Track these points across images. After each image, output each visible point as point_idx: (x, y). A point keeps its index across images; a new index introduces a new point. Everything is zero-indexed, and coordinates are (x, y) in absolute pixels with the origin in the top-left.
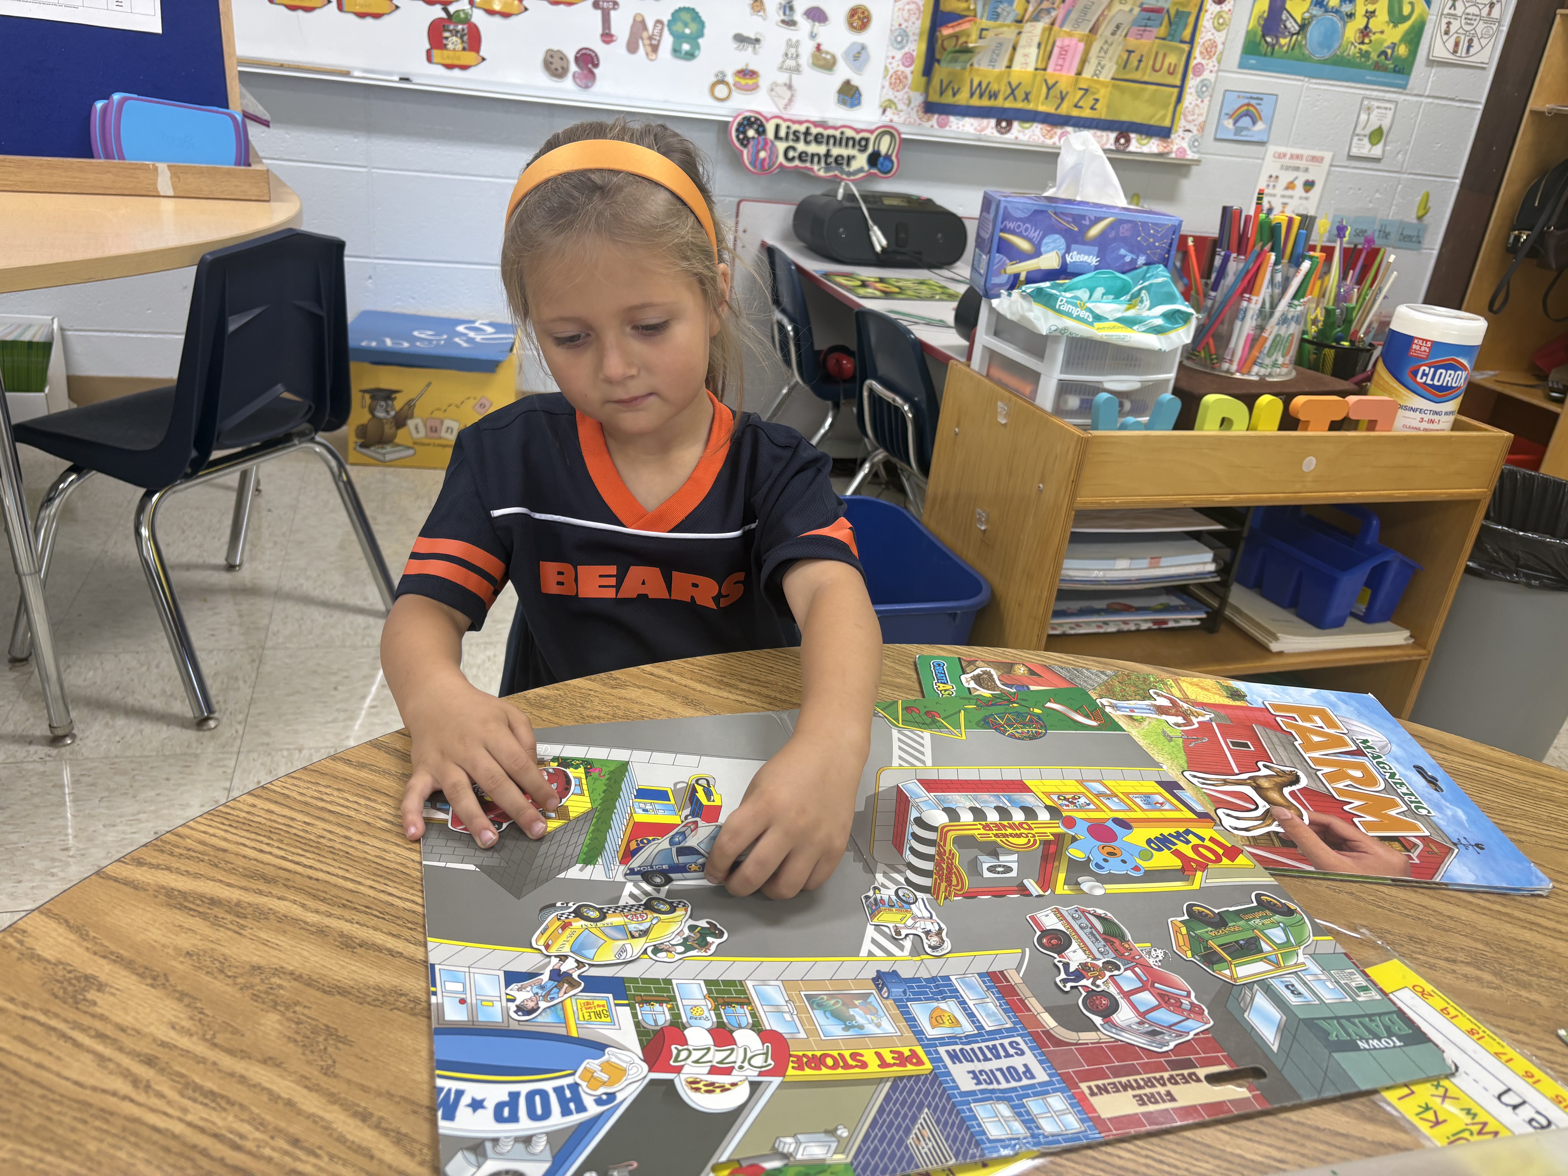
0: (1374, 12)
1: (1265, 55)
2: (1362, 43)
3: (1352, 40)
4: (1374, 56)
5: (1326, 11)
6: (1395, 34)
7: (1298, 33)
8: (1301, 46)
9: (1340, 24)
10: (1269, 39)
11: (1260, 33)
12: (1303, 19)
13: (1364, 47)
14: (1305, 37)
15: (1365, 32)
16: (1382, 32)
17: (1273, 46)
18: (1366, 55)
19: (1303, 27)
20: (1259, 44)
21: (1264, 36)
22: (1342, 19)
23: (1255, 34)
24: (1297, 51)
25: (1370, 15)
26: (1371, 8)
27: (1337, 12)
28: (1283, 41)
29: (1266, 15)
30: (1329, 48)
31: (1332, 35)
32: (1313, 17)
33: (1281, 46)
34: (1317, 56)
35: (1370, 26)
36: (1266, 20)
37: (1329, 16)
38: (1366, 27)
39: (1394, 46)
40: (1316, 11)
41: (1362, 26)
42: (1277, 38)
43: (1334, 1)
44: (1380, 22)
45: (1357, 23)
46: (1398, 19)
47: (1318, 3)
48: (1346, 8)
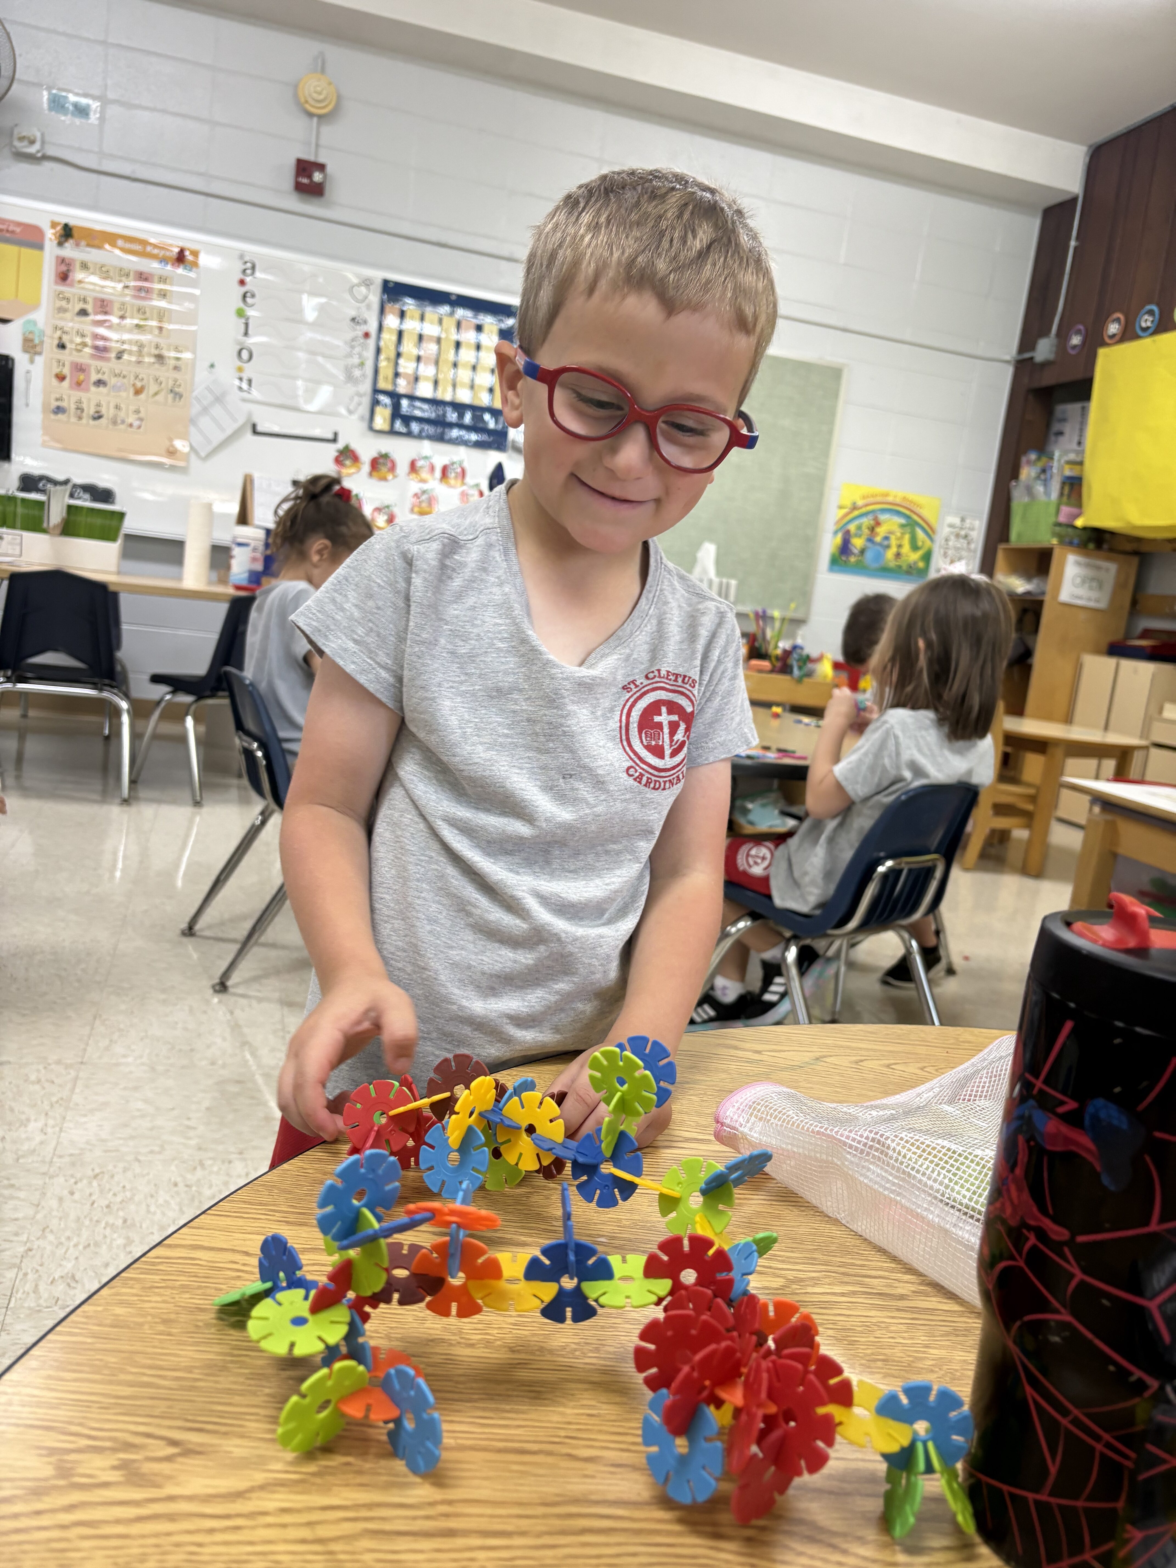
0: (902, 545)
1: (843, 566)
3: (891, 559)
4: (904, 567)
5: (874, 544)
7: (859, 555)
8: (862, 561)
9: (883, 551)
10: (844, 558)
11: (838, 555)
12: (863, 548)
13: (897, 562)
14: (865, 557)
15: (899, 555)
17: (847, 561)
18: (900, 567)
19: (863, 552)
20: (839, 561)
21: (841, 556)
22: (884, 548)
23: (836, 556)
24: (860, 564)
25: (900, 546)
26: (900, 542)
27: (881, 545)
28: (852, 559)
29: (841, 546)
30: (878, 562)
31: (879, 556)
32: (867, 547)
33: (851, 562)
34: (872, 567)
35: (902, 552)
36: (841, 549)
37: (877, 546)
38: (900, 552)
39: (915, 563)
40: (869, 544)
41: (897, 552)
42: (849, 557)
43: (878, 539)
44: (906, 549)
45: (894, 550)
46: (915, 547)
47: (870, 540)
48: (886, 543)
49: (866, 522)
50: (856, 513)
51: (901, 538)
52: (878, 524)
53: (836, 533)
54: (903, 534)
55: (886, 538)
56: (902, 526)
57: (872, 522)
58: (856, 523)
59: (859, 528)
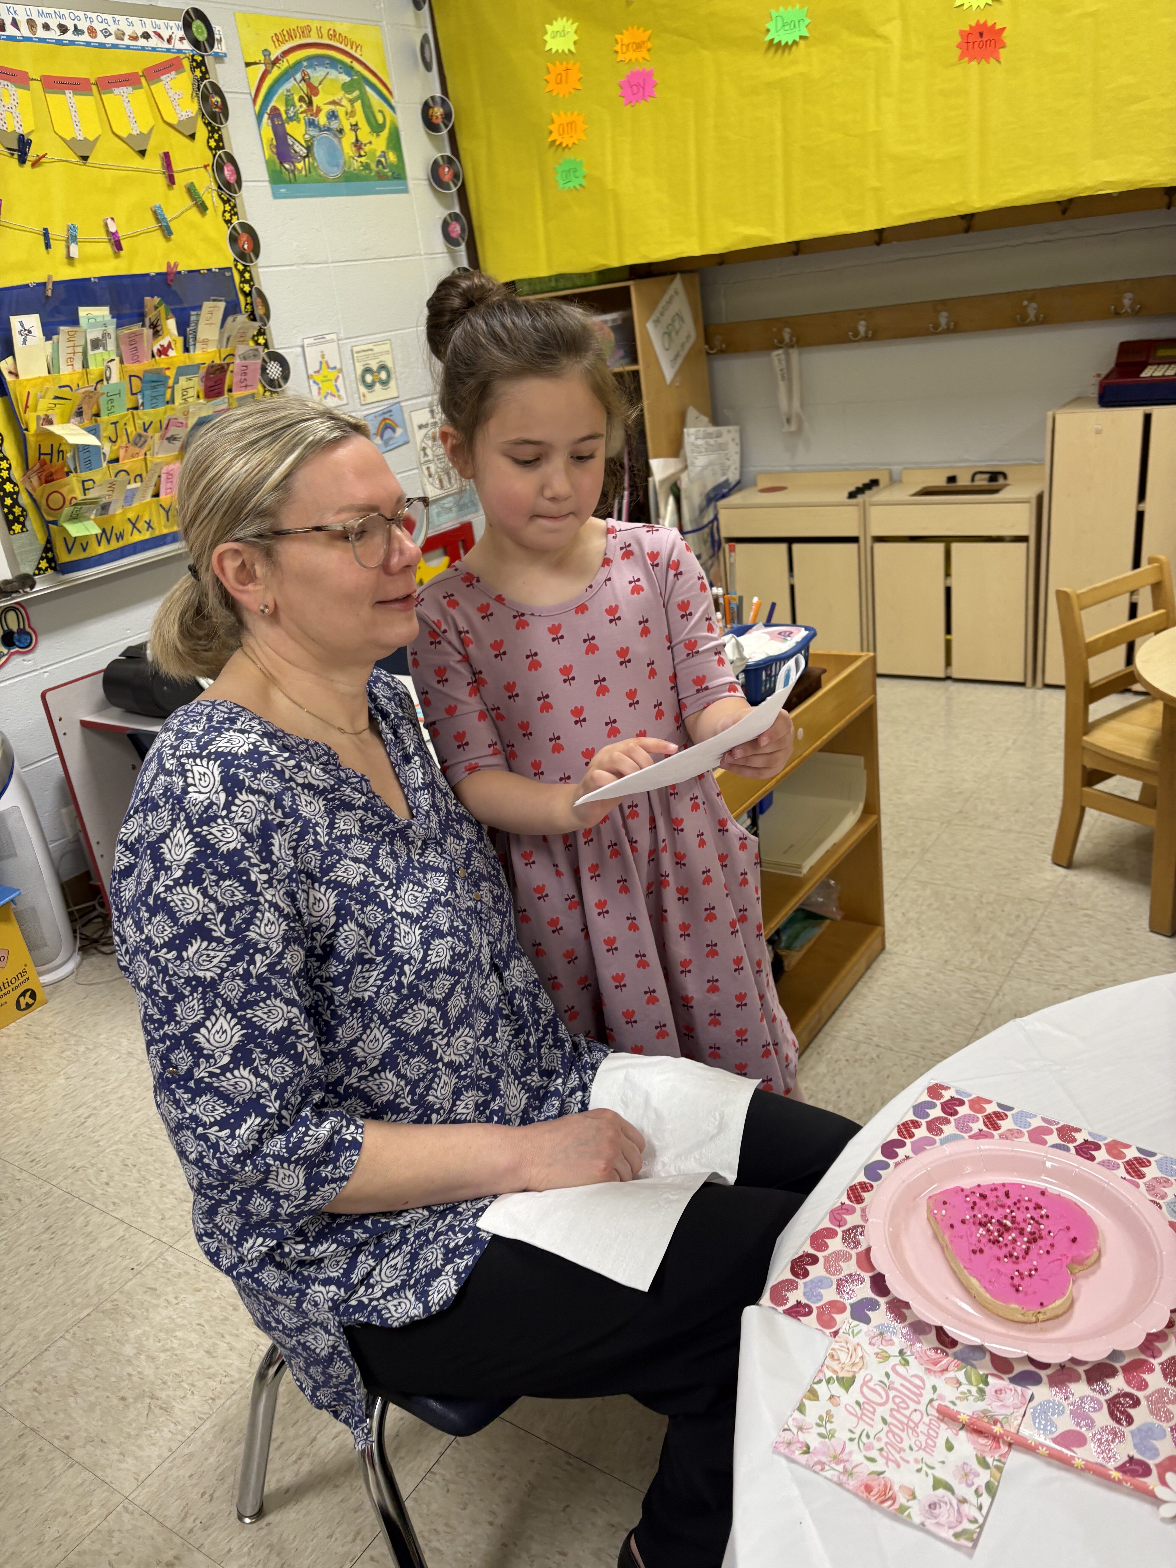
0: (356, 125)
1: (290, 182)
2: (360, 156)
3: (351, 154)
4: (373, 166)
5: (321, 131)
6: (379, 144)
7: (307, 156)
8: (315, 168)
9: (336, 141)
10: (287, 166)
11: (277, 161)
12: (306, 141)
13: (363, 159)
14: (314, 159)
15: (358, 144)
16: (370, 143)
17: (293, 172)
18: (366, 166)
19: (309, 148)
20: (281, 172)
21: (281, 163)
22: (336, 136)
23: (274, 162)
24: (313, 173)
25: (355, 127)
26: (353, 121)
27: (329, 129)
28: (300, 165)
29: (274, 142)
30: (337, 165)
31: (334, 153)
32: (313, 137)
33: (300, 171)
34: (332, 176)
35: (360, 138)
36: (277, 147)
37: (325, 134)
38: (357, 140)
39: (384, 155)
40: (313, 132)
41: (354, 140)
42: (293, 163)
43: (322, 119)
44: (365, 133)
45: (349, 138)
46: (377, 128)
47: (311, 124)
48: (334, 125)
49: (294, 87)
50: (275, 72)
51: (352, 114)
52: (313, 90)
53: (259, 118)
54: (352, 102)
55: (333, 115)
56: (347, 88)
57: (303, 85)
58: (282, 90)
59: (289, 102)
